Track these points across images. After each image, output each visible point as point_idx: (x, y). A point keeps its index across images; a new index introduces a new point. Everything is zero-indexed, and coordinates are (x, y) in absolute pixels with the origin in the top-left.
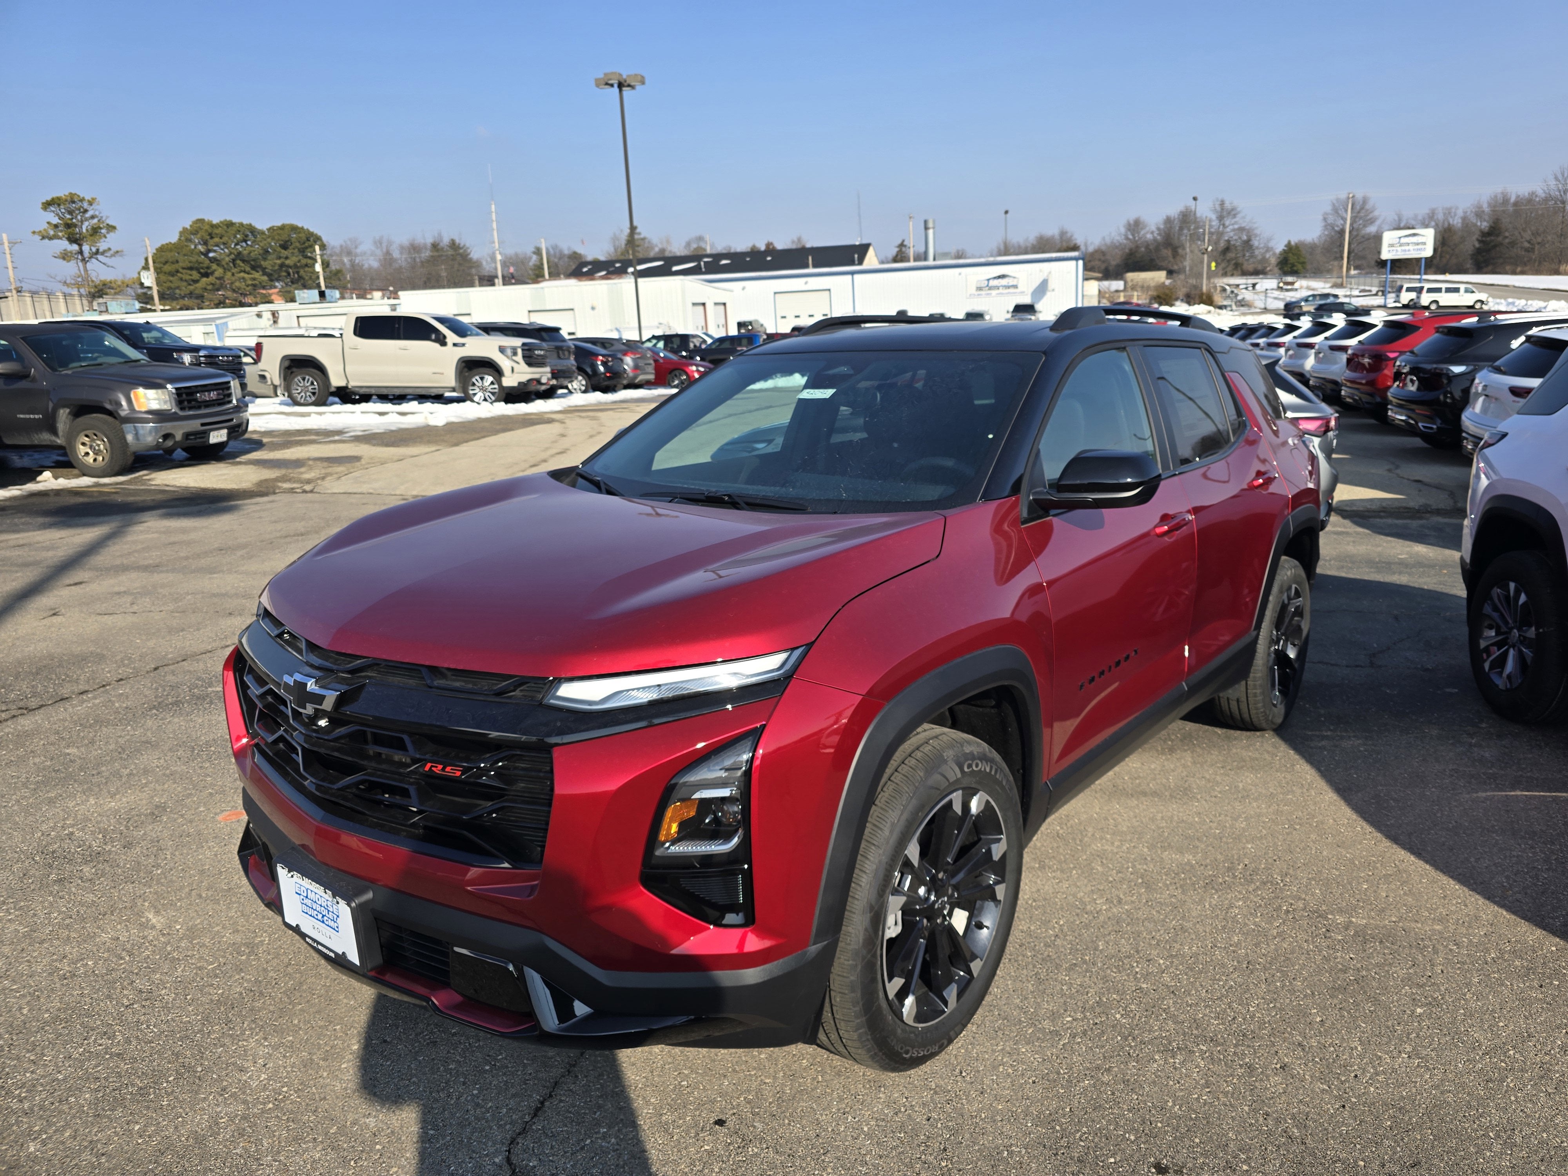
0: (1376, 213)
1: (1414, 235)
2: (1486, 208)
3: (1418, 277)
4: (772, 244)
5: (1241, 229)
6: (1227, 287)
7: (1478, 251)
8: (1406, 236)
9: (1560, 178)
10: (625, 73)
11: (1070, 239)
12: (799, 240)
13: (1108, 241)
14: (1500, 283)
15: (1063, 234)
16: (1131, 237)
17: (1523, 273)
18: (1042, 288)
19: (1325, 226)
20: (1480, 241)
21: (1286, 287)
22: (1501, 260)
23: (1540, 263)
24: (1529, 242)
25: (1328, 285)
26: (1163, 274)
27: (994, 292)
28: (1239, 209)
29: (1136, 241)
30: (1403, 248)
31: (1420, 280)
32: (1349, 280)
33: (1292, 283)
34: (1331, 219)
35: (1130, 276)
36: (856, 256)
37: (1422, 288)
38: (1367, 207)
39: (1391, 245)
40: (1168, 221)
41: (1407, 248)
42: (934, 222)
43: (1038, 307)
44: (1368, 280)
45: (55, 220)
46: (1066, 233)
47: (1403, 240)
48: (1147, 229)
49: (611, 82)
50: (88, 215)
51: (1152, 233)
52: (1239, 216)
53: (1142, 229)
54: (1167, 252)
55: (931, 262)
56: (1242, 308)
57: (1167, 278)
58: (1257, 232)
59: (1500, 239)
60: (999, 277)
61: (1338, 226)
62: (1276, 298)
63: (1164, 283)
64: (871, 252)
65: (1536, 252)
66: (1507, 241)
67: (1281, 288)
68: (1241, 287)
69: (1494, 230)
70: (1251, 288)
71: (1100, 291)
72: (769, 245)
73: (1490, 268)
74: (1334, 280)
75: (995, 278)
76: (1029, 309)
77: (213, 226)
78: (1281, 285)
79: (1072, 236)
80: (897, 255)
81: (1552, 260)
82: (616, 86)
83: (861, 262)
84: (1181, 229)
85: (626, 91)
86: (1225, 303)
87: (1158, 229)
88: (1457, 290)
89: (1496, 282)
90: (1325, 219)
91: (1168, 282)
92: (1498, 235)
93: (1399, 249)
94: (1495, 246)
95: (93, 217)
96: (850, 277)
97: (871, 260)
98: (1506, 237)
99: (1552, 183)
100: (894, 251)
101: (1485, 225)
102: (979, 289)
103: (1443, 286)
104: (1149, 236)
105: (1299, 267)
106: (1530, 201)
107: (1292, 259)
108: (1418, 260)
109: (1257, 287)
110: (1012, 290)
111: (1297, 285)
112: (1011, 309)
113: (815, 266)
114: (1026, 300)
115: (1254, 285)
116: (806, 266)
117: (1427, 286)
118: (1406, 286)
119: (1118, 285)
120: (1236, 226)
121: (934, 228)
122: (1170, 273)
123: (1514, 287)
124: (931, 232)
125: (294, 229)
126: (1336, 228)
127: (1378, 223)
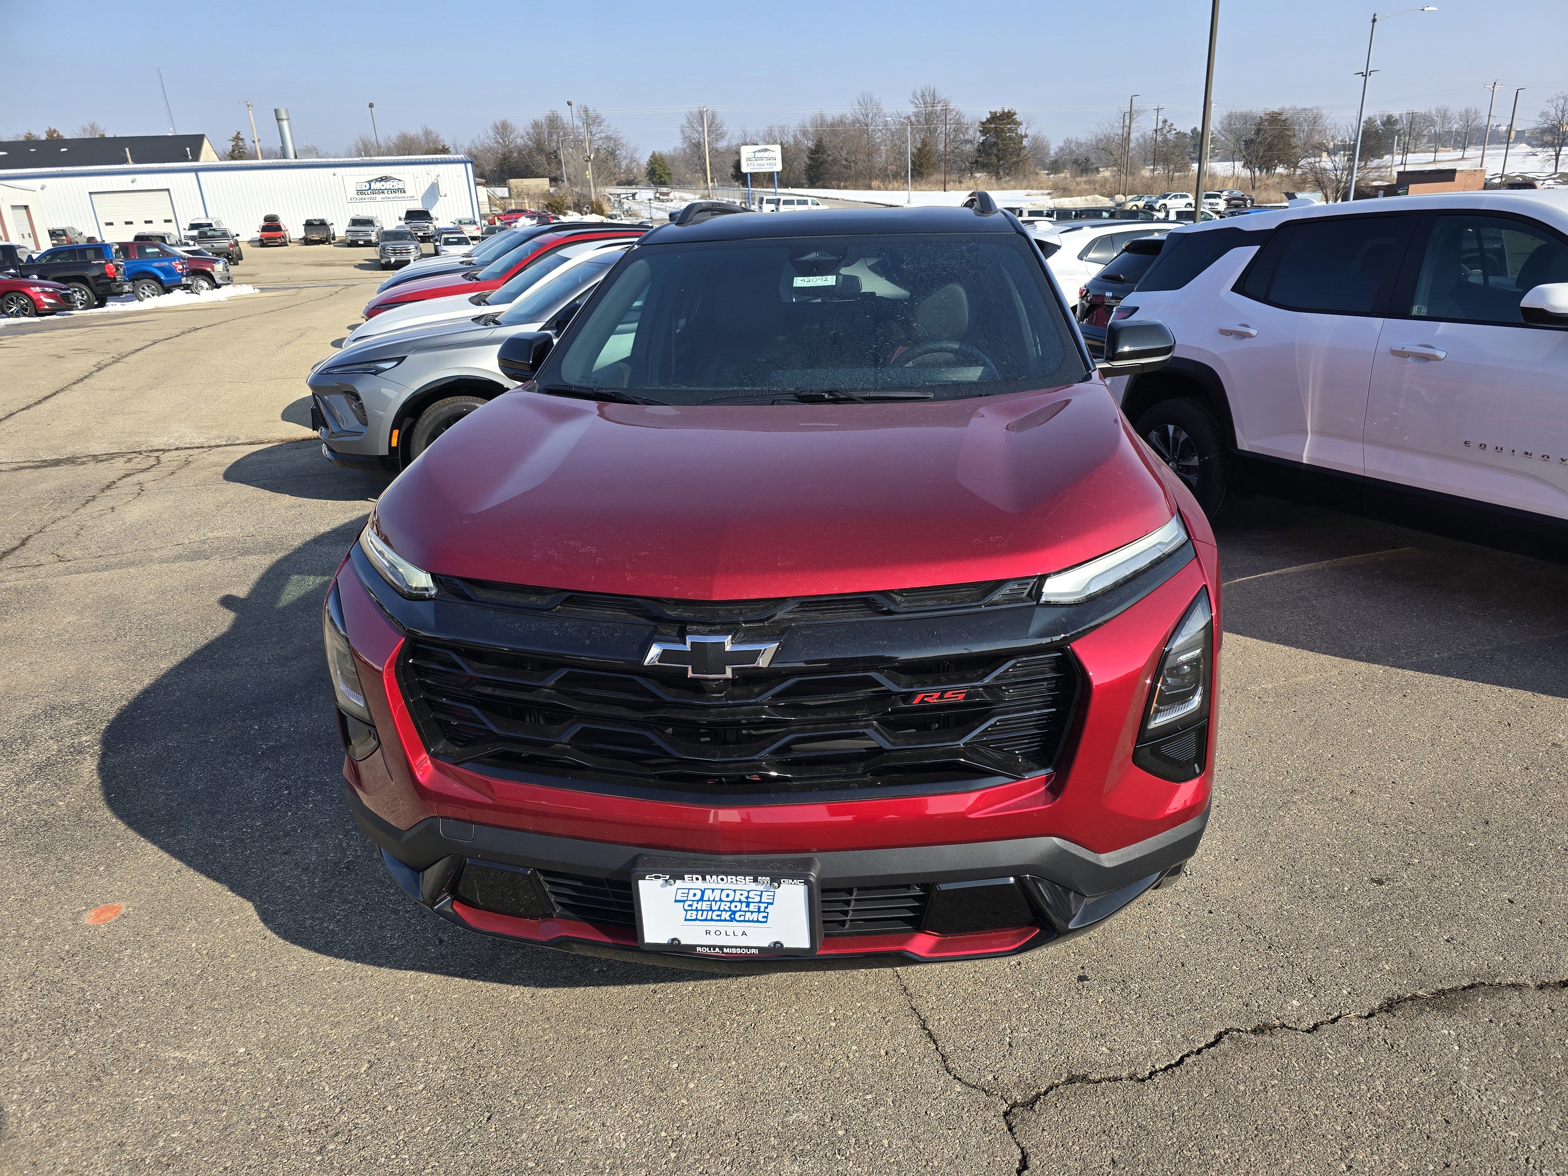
0: (725, 128)
1: (766, 150)
2: (810, 129)
3: (773, 190)
4: (55, 131)
5: (608, 138)
6: (611, 197)
7: (810, 168)
8: (759, 151)
9: (862, 103)
11: (435, 141)
12: (93, 127)
13: (478, 143)
14: (832, 197)
15: (427, 133)
16: (501, 141)
17: (845, 188)
18: (433, 192)
19: (684, 138)
20: (810, 158)
21: (661, 197)
22: (827, 176)
23: (856, 178)
24: (846, 160)
25: (698, 197)
26: (546, 181)
27: (379, 197)
28: (602, 117)
29: (508, 146)
30: (758, 162)
31: (775, 194)
32: (714, 191)
33: (667, 194)
34: (688, 132)
35: (513, 182)
36: (188, 149)
37: (779, 200)
38: (717, 121)
39: (748, 159)
40: (536, 125)
41: (762, 162)
42: (287, 111)
43: (433, 213)
44: (731, 193)
46: (431, 132)
47: (758, 155)
48: (516, 133)
51: (522, 137)
52: (604, 124)
53: (511, 133)
54: (541, 159)
55: (292, 160)
56: (630, 218)
57: (551, 186)
58: (624, 141)
59: (825, 156)
60: (382, 179)
61: (694, 139)
62: (658, 209)
63: (548, 191)
64: (206, 146)
65: (853, 170)
66: (831, 158)
67: (659, 198)
68: (622, 196)
69: (818, 150)
70: (631, 198)
71: (489, 197)
72: (50, 133)
73: (821, 182)
74: (701, 191)
75: (376, 180)
76: (422, 215)
78: (658, 195)
79: (437, 137)
80: (233, 151)
81: (865, 176)
83: (196, 158)
84: (550, 135)
86: (614, 212)
87: (528, 134)
88: (805, 203)
89: (829, 196)
90: (682, 131)
91: (552, 190)
92: (823, 153)
93: (755, 163)
94: (822, 163)
96: (190, 174)
97: (208, 155)
98: (829, 155)
99: (857, 107)
100: (229, 146)
101: (810, 144)
102: (360, 192)
103: (795, 198)
104: (519, 141)
105: (666, 178)
106: (841, 122)
107: (659, 170)
108: (771, 174)
109: (637, 196)
110: (399, 195)
111: (671, 196)
112: (403, 216)
113: (136, 161)
114: (418, 206)
115: (634, 195)
116: (125, 161)
117: (783, 198)
118: (765, 198)
119: (503, 192)
120: (603, 135)
121: (288, 119)
122: (554, 180)
123: (843, 200)
124: (285, 124)
126: (693, 141)
127: (727, 137)
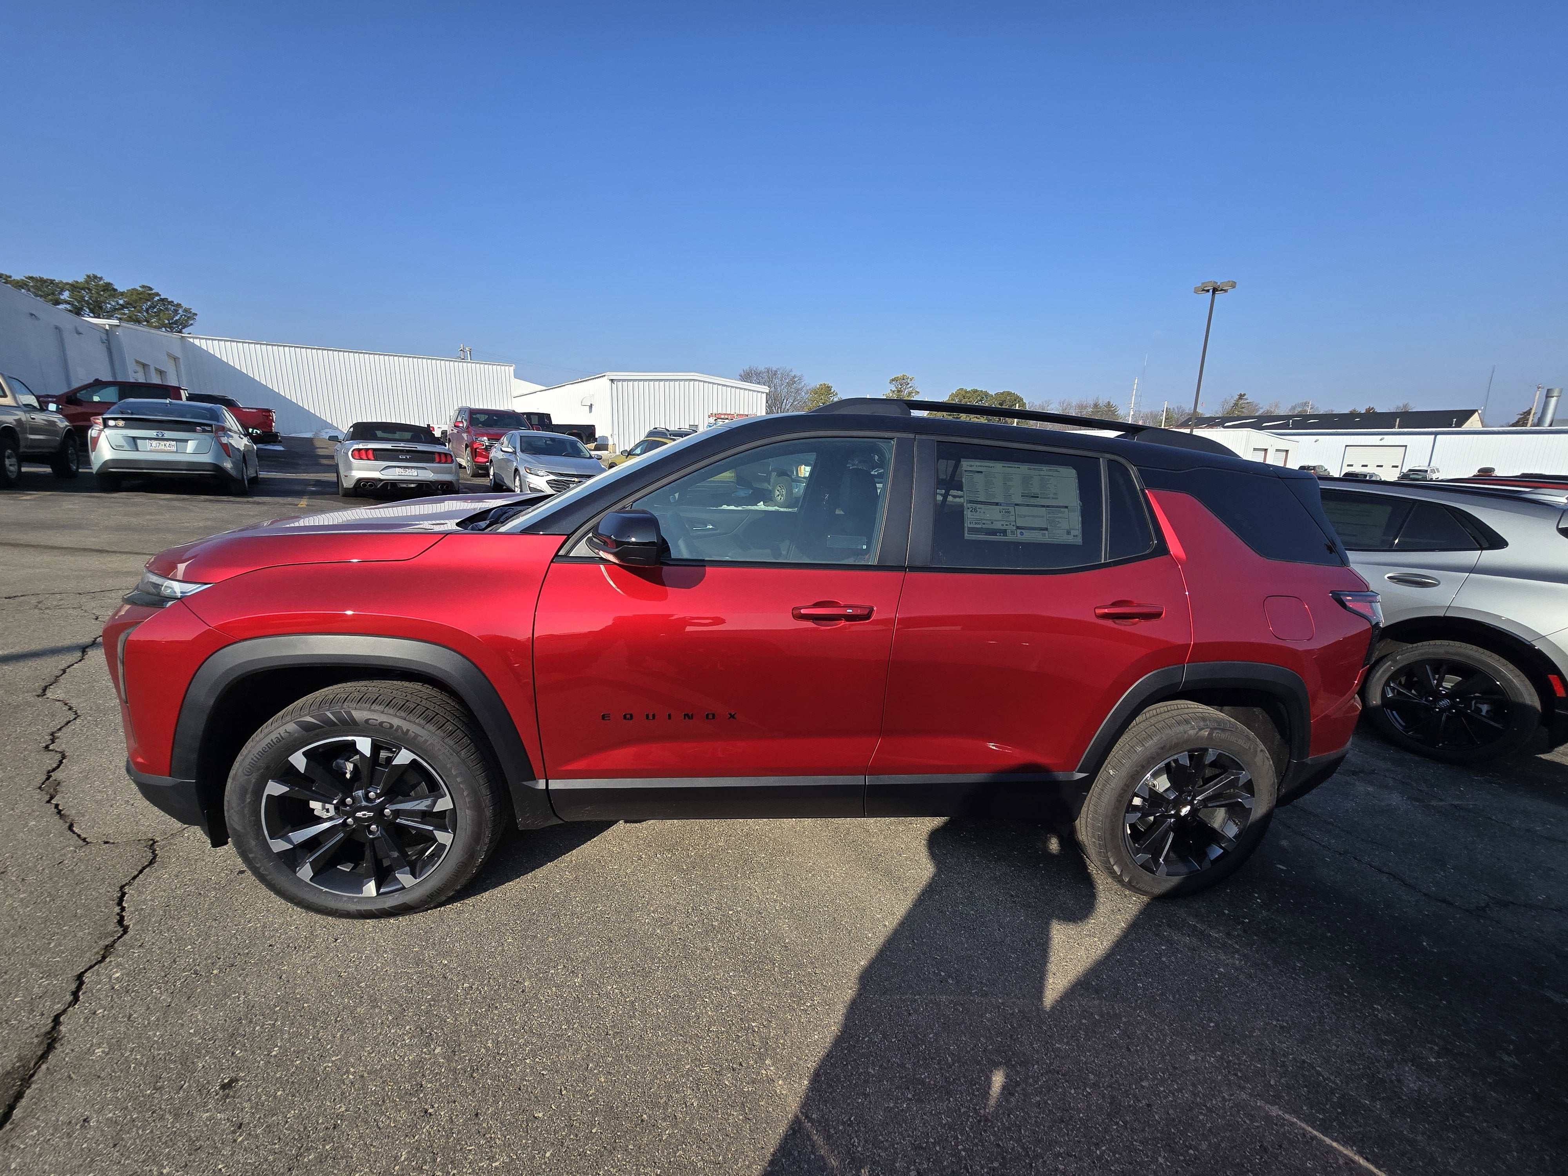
10: (1219, 281)
36: (1456, 420)
45: (894, 389)
49: (1206, 289)
50: (908, 386)
55: (1543, 428)
64: (1476, 417)
72: (1370, 409)
77: (966, 392)
82: (1211, 291)
83: (1456, 425)
85: (1218, 295)
95: (910, 387)
96: (1433, 436)
97: (1471, 424)
113: (1401, 426)
125: (1009, 393)
